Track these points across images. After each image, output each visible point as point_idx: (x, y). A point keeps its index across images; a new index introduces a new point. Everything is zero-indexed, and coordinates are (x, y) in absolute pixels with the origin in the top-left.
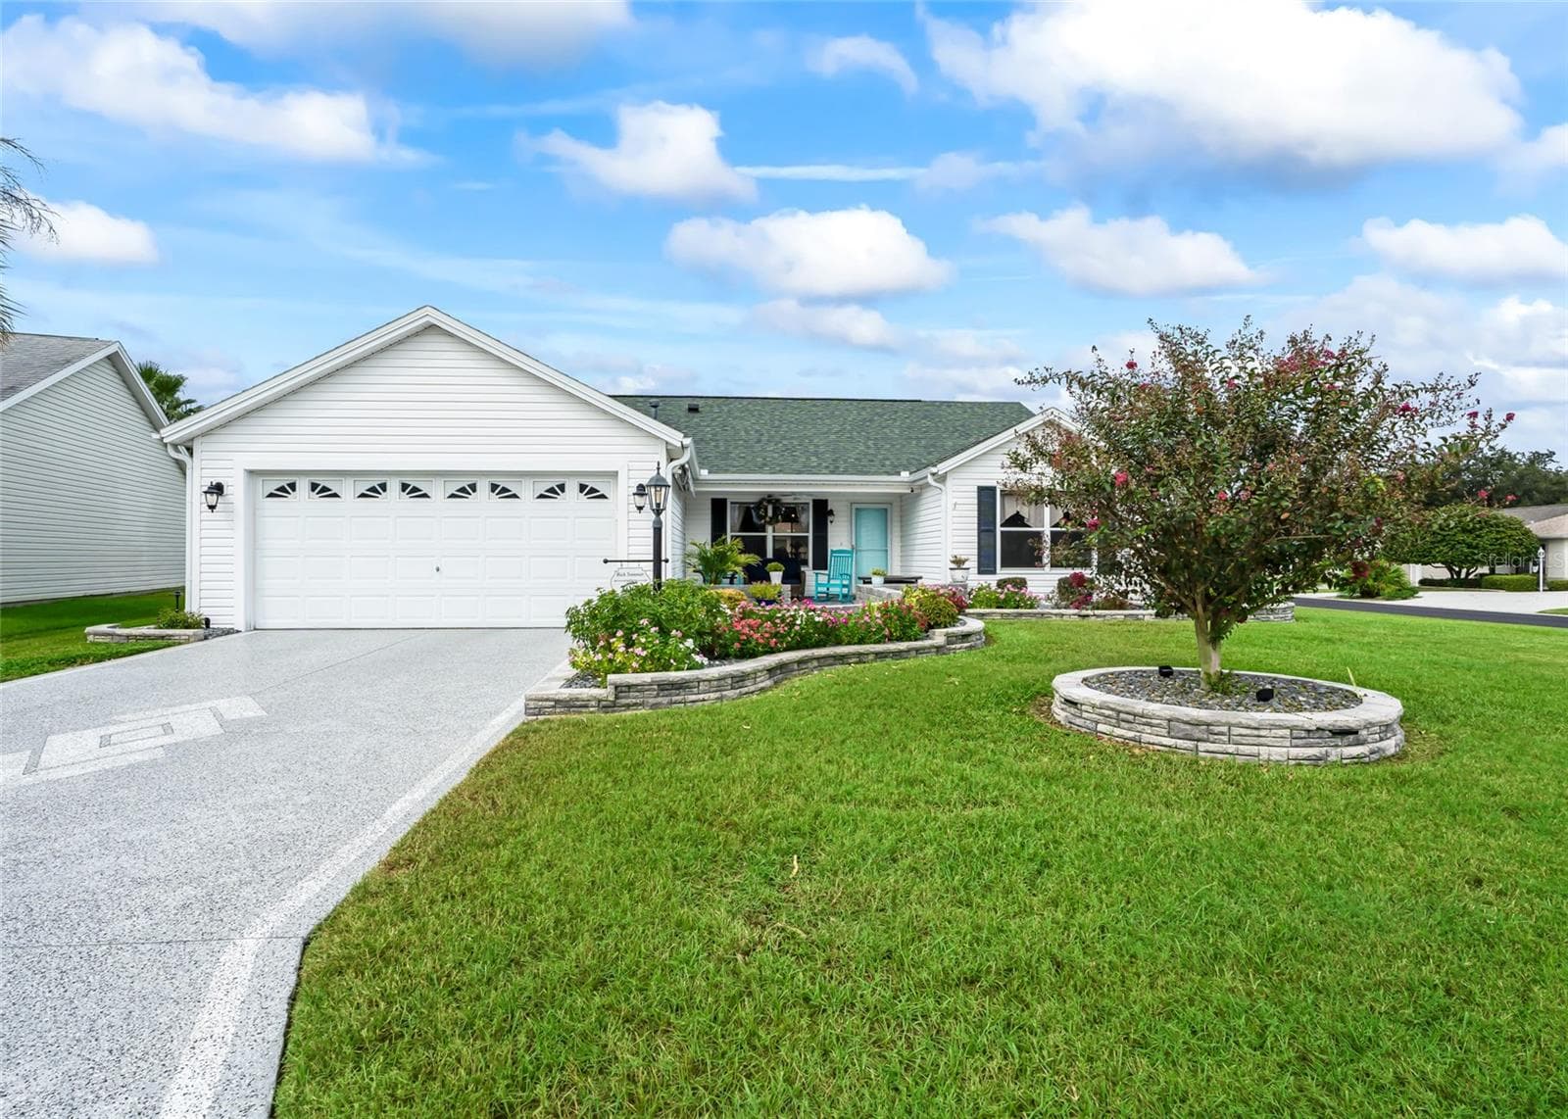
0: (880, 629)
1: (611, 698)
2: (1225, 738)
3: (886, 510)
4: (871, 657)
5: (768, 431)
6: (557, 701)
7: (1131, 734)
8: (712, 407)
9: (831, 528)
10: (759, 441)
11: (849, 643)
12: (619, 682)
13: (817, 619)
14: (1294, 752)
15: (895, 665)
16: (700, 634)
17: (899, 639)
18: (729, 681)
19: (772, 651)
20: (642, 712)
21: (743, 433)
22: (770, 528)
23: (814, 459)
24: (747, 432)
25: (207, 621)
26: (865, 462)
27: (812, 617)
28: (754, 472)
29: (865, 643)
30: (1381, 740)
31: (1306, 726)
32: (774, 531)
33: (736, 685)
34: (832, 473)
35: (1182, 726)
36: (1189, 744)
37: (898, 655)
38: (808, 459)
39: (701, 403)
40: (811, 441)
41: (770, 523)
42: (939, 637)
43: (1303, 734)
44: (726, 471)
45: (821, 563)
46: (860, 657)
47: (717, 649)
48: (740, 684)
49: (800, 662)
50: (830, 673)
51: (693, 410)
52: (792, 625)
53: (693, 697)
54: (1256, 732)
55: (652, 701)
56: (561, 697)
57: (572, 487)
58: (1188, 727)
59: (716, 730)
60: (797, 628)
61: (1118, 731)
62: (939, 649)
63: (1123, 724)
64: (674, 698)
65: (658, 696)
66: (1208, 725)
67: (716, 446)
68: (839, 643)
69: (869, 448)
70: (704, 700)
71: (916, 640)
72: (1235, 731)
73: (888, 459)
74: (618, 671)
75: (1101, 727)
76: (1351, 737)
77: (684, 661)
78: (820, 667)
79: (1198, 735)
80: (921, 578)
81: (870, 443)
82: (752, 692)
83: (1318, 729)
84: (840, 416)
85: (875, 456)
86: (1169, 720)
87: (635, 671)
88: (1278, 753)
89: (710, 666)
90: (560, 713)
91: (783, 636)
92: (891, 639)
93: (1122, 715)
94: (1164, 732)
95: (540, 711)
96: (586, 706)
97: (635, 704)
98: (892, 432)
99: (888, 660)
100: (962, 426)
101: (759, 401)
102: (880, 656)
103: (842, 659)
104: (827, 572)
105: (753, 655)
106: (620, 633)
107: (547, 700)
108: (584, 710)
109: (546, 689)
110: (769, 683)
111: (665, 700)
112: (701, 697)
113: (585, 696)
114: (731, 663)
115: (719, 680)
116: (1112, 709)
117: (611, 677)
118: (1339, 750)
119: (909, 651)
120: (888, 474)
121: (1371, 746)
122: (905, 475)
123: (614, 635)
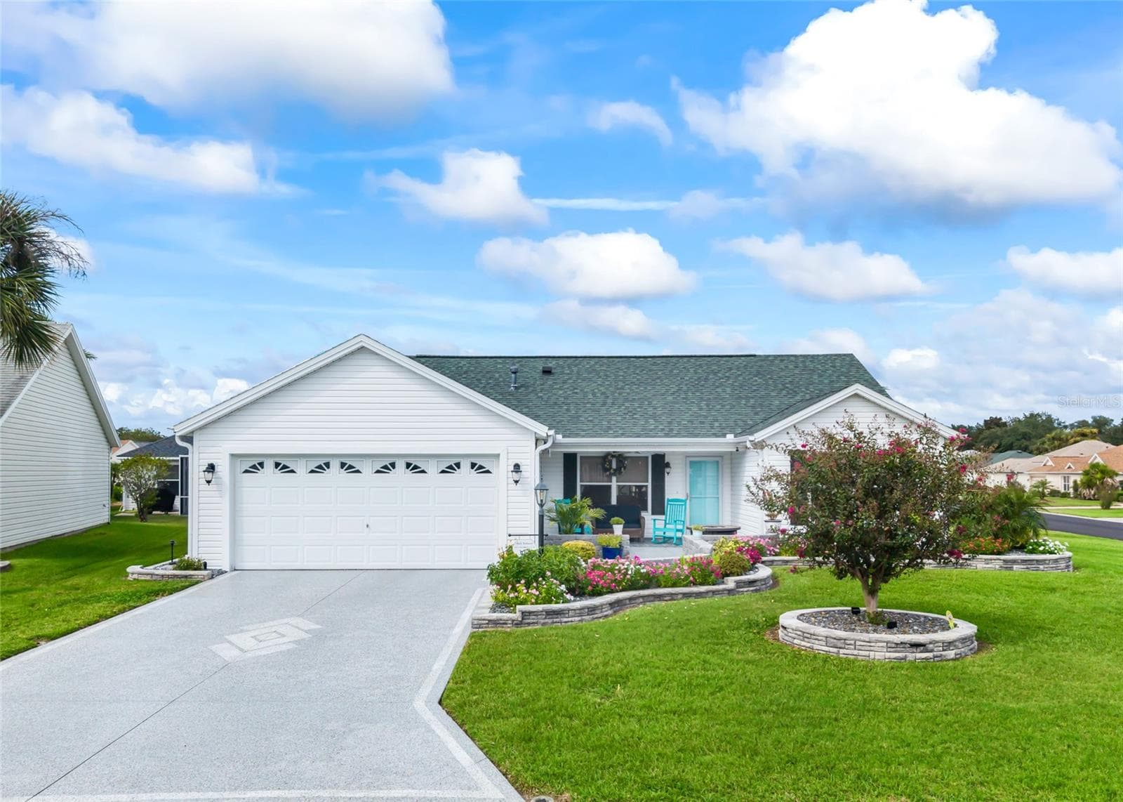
0: (687, 577)
1: (520, 619)
2: (853, 647)
3: (718, 462)
4: (680, 596)
5: (613, 393)
6: (489, 621)
7: (808, 645)
8: (563, 367)
9: (667, 478)
10: (604, 404)
11: (665, 587)
12: (524, 610)
13: (642, 571)
14: (888, 655)
15: (693, 602)
16: (567, 581)
17: (702, 584)
18: (586, 610)
19: (612, 592)
20: (537, 627)
21: (590, 396)
22: (614, 479)
23: (652, 421)
24: (594, 394)
25: (205, 564)
26: (696, 424)
27: (639, 570)
28: (600, 436)
29: (677, 587)
30: (944, 650)
31: (895, 641)
32: (617, 482)
33: (591, 613)
34: (667, 435)
35: (832, 640)
36: (835, 650)
37: (699, 595)
38: (647, 422)
39: (551, 364)
40: (650, 403)
41: (614, 474)
42: (731, 582)
43: (893, 645)
44: (577, 435)
45: (659, 509)
46: (672, 597)
47: (578, 590)
48: (593, 612)
49: (631, 599)
50: (649, 607)
51: (547, 372)
52: (626, 574)
53: (565, 620)
54: (868, 644)
55: (542, 621)
56: (492, 618)
57: (466, 465)
58: (835, 641)
59: (581, 636)
60: (628, 577)
61: (803, 643)
62: (730, 592)
63: (806, 639)
64: (555, 620)
65: (545, 618)
66: (845, 640)
67: (568, 410)
68: (659, 586)
69: (701, 409)
70: (572, 621)
71: (714, 585)
72: (858, 643)
73: (717, 421)
74: (522, 603)
75: (796, 641)
76: (922, 648)
77: (559, 597)
78: (644, 603)
79: (839, 645)
80: (739, 528)
81: (703, 404)
82: (600, 618)
83: (902, 643)
84: (678, 375)
85: (706, 417)
86: (827, 637)
87: (532, 604)
88: (879, 655)
89: (574, 601)
90: (491, 627)
91: (620, 582)
92: (695, 584)
93: (805, 635)
94: (824, 644)
95: (480, 626)
96: (506, 624)
97: (533, 623)
98: (724, 391)
99: (691, 599)
100: (791, 382)
101: (605, 361)
102: (686, 596)
103: (659, 597)
104: (663, 517)
105: (600, 594)
106: (523, 582)
107: (484, 620)
108: (505, 626)
109: (483, 613)
110: (610, 612)
111: (550, 621)
112: (570, 619)
113: (505, 618)
114: (586, 599)
115: (580, 609)
116: (801, 631)
117: (518, 607)
118: (914, 654)
119: (707, 592)
120: (716, 435)
121: (935, 653)
122: (730, 437)
123: (519, 582)
